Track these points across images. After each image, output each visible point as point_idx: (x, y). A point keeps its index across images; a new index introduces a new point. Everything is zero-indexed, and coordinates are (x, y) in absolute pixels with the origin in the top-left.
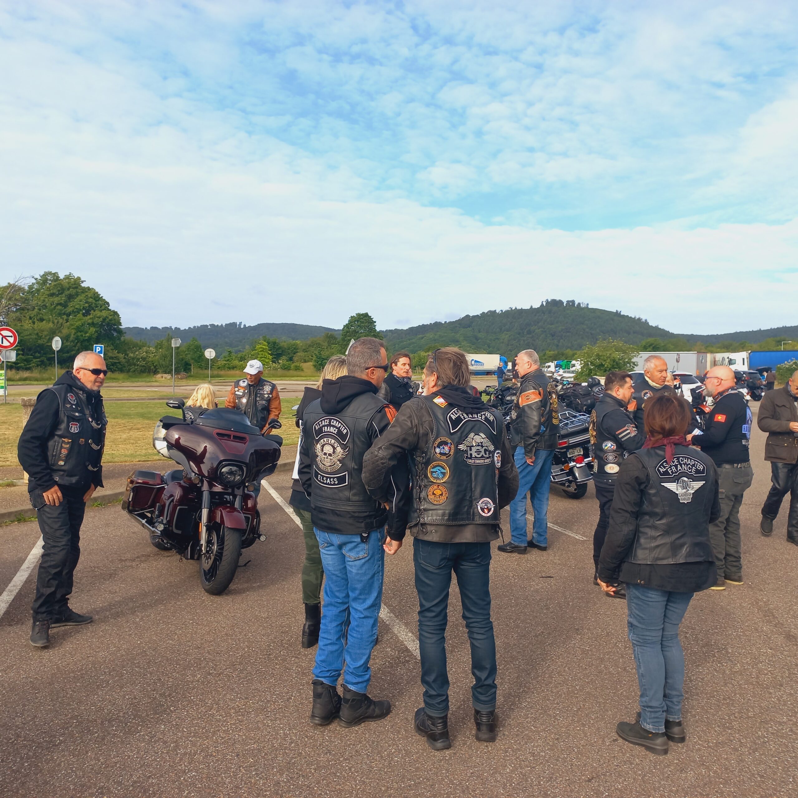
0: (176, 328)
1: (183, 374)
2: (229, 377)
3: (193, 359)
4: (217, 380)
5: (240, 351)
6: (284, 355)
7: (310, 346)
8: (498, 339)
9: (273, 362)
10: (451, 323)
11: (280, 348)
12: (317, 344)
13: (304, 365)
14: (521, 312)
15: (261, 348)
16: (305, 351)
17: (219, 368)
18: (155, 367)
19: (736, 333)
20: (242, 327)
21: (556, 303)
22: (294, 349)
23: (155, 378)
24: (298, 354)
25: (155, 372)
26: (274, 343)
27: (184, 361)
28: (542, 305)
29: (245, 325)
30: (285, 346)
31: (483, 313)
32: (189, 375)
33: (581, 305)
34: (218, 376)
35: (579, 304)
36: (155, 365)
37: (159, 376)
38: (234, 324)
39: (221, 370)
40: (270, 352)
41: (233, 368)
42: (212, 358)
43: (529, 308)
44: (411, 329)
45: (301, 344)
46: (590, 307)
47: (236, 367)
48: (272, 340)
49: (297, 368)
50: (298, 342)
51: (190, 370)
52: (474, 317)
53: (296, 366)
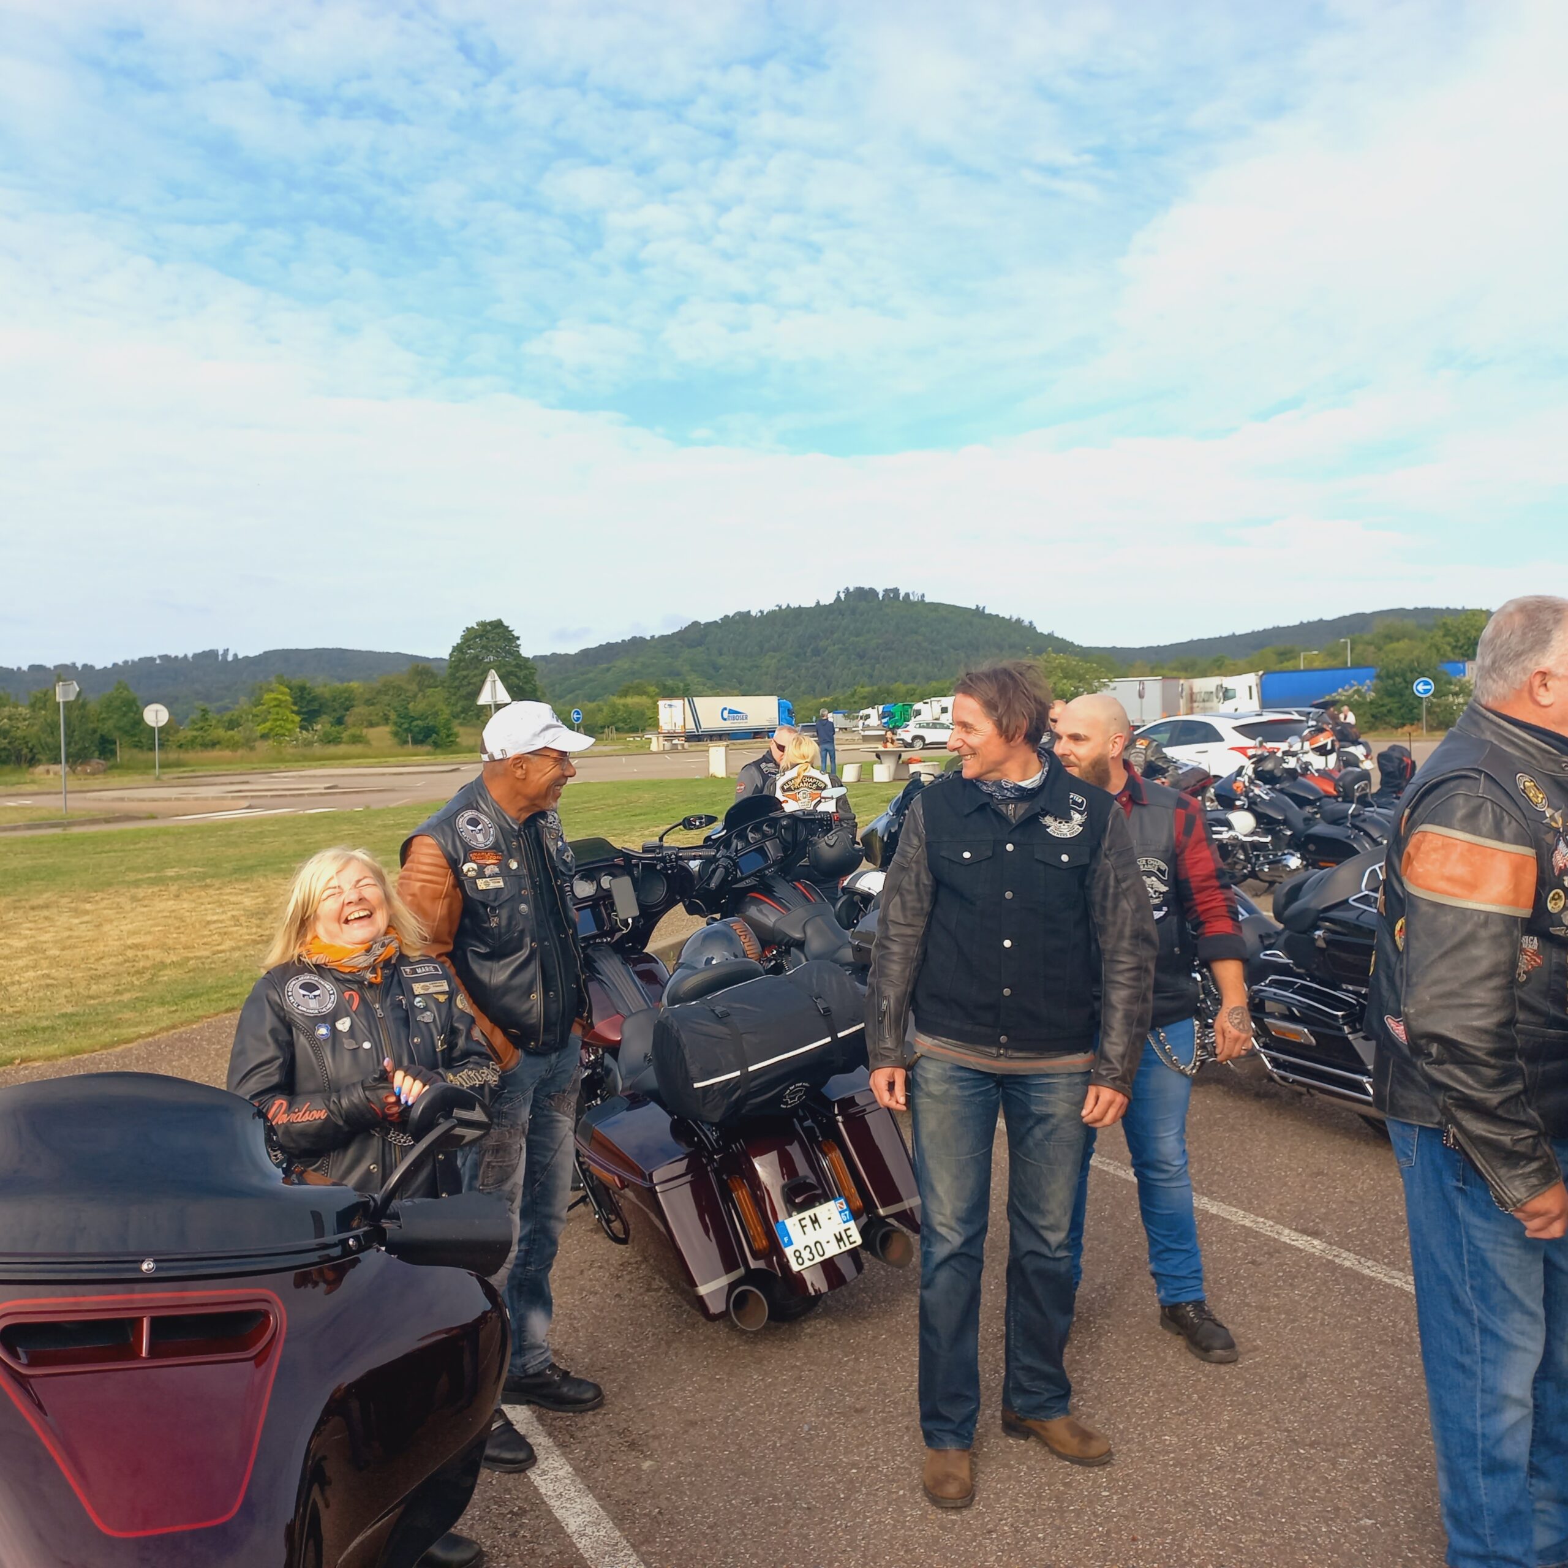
0: (85, 666)
1: (96, 762)
2: (203, 765)
3: (119, 729)
4: (176, 772)
5: (227, 709)
6: (325, 713)
7: (379, 692)
8: (757, 667)
9: (302, 728)
10: (663, 638)
11: (314, 699)
12: (394, 687)
13: (372, 733)
14: (799, 613)
15: (276, 699)
16: (369, 702)
17: (180, 746)
18: (31, 750)
19: (1192, 642)
20: (230, 658)
21: (863, 595)
22: (347, 699)
23: (33, 773)
24: (356, 710)
25: (33, 762)
26: (302, 689)
27: (97, 736)
28: (838, 599)
29: (235, 655)
30: (327, 695)
31: (726, 617)
32: (110, 764)
33: (911, 598)
34: (178, 764)
35: (907, 595)
36: (30, 745)
37: (41, 769)
38: (212, 654)
39: (187, 750)
40: (295, 708)
41: (214, 744)
42: (161, 724)
43: (813, 605)
44: (585, 653)
45: (361, 690)
46: (927, 600)
47: (219, 743)
48: (296, 682)
49: (356, 740)
50: (354, 685)
51: (113, 753)
52: (708, 625)
53: (354, 736)
